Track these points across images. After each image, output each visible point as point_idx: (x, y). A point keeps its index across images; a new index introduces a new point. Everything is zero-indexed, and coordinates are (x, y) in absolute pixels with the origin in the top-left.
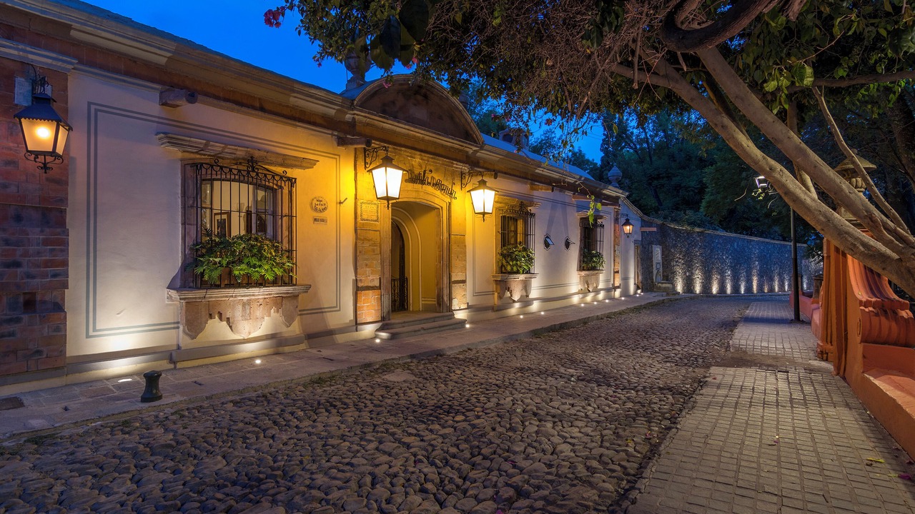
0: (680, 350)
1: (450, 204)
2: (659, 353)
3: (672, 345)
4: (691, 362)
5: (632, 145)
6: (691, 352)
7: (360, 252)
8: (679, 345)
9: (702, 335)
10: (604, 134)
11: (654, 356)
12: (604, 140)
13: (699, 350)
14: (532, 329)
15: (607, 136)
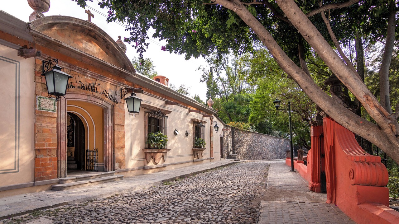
0: (242, 189)
1: (113, 106)
2: (231, 191)
3: (238, 186)
4: (248, 196)
5: (219, 93)
6: (248, 190)
7: (38, 131)
8: (241, 186)
9: (252, 180)
10: (207, 90)
11: (228, 194)
12: (207, 92)
13: (252, 189)
14: (162, 180)
15: (209, 91)
